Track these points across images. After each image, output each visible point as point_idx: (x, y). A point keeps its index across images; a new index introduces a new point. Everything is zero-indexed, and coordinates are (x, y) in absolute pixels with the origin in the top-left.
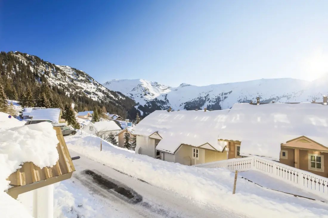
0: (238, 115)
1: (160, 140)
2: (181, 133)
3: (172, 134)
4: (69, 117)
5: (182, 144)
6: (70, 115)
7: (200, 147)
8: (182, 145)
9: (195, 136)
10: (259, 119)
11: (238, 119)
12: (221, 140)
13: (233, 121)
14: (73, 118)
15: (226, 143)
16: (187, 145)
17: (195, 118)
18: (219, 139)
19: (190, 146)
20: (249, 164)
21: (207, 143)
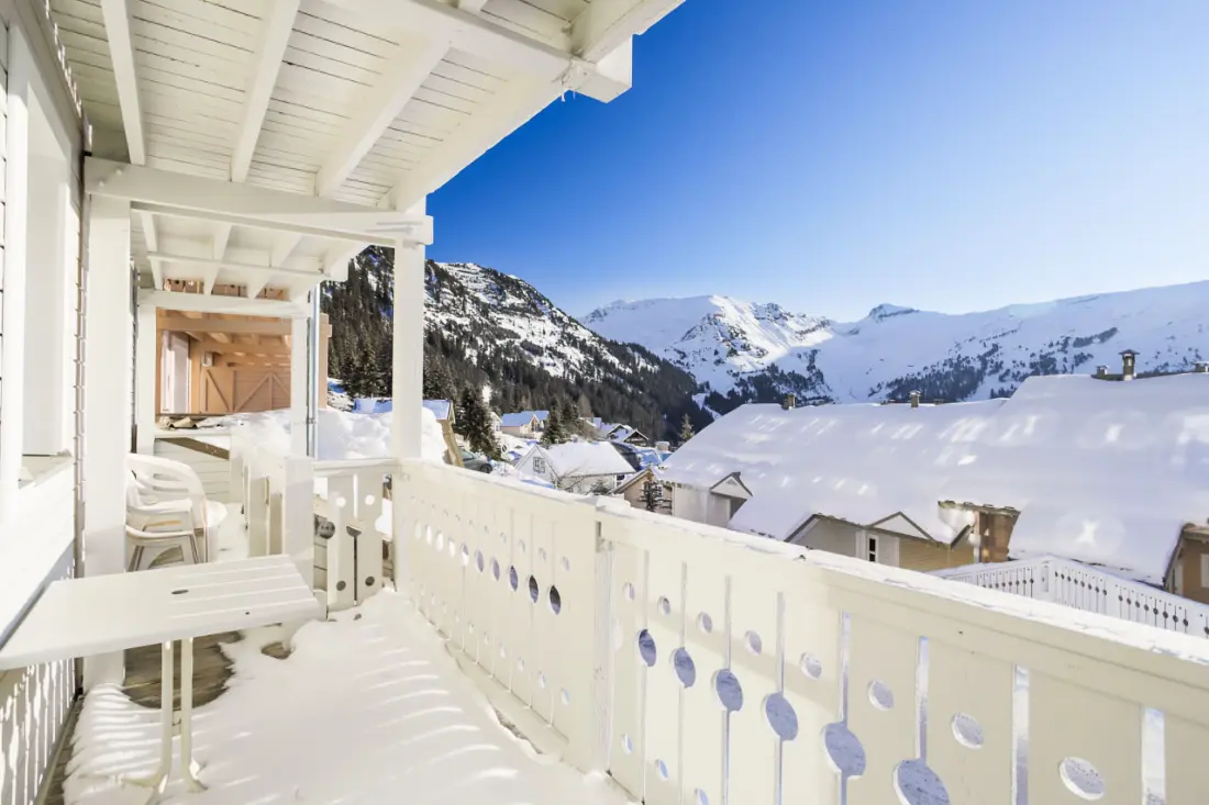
0: (1033, 419)
1: (745, 500)
2: (817, 480)
3: (786, 481)
4: (475, 429)
5: (814, 516)
6: (478, 424)
7: (878, 526)
8: (816, 520)
9: (864, 489)
10: (1113, 434)
11: (1029, 430)
12: (951, 503)
13: (1007, 437)
14: (486, 433)
15: (970, 518)
16: (831, 519)
17: (875, 430)
18: (943, 500)
19: (843, 522)
20: (1029, 583)
21: (900, 513)
